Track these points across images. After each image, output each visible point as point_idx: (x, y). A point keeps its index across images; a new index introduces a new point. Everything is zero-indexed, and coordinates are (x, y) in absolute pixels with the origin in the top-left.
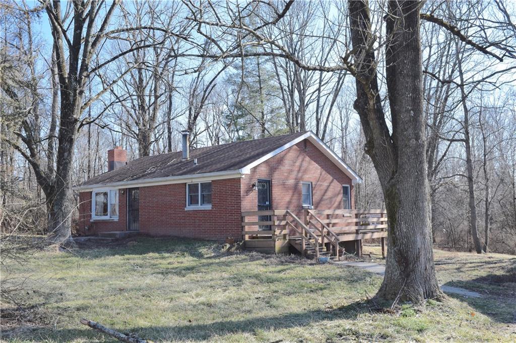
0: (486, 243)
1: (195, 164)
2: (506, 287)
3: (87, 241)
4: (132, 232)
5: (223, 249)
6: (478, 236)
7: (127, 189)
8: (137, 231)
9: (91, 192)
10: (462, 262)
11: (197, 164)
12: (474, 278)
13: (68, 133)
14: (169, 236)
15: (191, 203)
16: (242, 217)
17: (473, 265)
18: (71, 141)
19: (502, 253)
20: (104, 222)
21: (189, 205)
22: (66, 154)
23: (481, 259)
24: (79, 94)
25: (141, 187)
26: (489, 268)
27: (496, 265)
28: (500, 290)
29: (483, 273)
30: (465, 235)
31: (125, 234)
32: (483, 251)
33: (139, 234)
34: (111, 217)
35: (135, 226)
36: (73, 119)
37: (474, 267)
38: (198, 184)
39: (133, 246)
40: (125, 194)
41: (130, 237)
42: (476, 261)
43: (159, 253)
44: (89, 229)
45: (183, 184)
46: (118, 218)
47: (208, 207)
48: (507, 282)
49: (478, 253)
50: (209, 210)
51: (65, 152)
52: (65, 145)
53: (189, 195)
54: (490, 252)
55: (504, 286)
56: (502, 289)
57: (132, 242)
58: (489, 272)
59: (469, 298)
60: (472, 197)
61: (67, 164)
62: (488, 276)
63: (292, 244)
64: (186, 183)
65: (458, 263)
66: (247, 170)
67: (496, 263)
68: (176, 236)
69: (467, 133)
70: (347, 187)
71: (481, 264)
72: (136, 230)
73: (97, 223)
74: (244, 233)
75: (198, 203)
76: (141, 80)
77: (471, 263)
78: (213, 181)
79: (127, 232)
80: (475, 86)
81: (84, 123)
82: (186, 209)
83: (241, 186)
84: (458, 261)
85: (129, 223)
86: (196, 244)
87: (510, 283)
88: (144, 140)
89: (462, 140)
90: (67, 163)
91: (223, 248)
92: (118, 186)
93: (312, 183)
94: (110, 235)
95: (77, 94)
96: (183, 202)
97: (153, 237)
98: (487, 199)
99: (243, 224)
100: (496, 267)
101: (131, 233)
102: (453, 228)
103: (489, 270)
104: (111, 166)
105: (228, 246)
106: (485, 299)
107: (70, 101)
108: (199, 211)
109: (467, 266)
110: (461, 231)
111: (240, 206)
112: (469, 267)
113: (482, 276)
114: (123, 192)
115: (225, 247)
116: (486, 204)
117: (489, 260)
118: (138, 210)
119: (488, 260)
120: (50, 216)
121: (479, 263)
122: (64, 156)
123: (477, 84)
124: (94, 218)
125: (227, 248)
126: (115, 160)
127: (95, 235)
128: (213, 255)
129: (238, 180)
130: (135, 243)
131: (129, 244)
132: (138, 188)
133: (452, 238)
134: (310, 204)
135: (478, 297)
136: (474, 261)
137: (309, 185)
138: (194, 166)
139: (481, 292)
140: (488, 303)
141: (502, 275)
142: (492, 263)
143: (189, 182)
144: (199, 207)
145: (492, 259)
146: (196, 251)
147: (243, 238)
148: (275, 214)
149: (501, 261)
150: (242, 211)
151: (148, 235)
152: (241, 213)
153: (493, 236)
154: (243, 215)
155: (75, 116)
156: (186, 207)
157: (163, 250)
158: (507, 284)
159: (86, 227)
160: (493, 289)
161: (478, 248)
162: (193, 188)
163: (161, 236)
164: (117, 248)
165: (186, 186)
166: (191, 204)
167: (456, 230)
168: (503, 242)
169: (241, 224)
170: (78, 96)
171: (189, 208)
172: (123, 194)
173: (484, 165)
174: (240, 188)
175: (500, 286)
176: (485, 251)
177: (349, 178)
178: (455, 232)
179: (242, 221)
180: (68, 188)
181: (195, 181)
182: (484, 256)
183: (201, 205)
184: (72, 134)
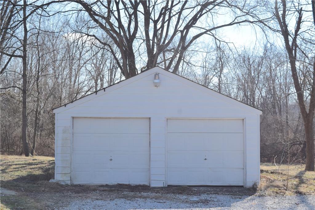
0: (34, 147)
2: (39, 185)
6: (27, 141)
10: (9, 164)
12: (15, 178)
17: (18, 166)
19: (47, 156)
23: (26, 161)
26: (31, 169)
27: (38, 166)
28: (34, 187)
29: (24, 173)
30: (18, 140)
32: (30, 154)
37: (18, 168)
42: (21, 163)
48: (41, 180)
49: (26, 156)
54: (36, 155)
55: (38, 184)
56: (36, 187)
58: (30, 172)
59: (5, 196)
60: (25, 107)
62: (28, 175)
65: (5, 165)
67: (37, 164)
69: (25, 51)
71: (25, 165)
77: (16, 165)
80: (35, 11)
84: (5, 163)
87: (43, 181)
89: (20, 56)
98: (37, 109)
100: (36, 168)
102: (8, 134)
103: (30, 170)
106: (19, 196)
109: (12, 167)
110: (15, 137)
112: (14, 169)
113: (23, 176)
116: (36, 114)
117: (33, 162)
119: (31, 161)
121: (23, 164)
123: (37, 9)
133: (7, 143)
135: (13, 194)
136: (20, 163)
139: (17, 190)
140: (20, 199)
141: (40, 174)
142: (34, 165)
145: (35, 161)
149: (41, 163)
153: (42, 142)
158: (40, 182)
160: (28, 187)
161: (26, 152)
167: (10, 136)
168: (49, 147)
173: (37, 80)
175: (35, 184)
176: (32, 155)
178: (9, 137)
182: (29, 159)
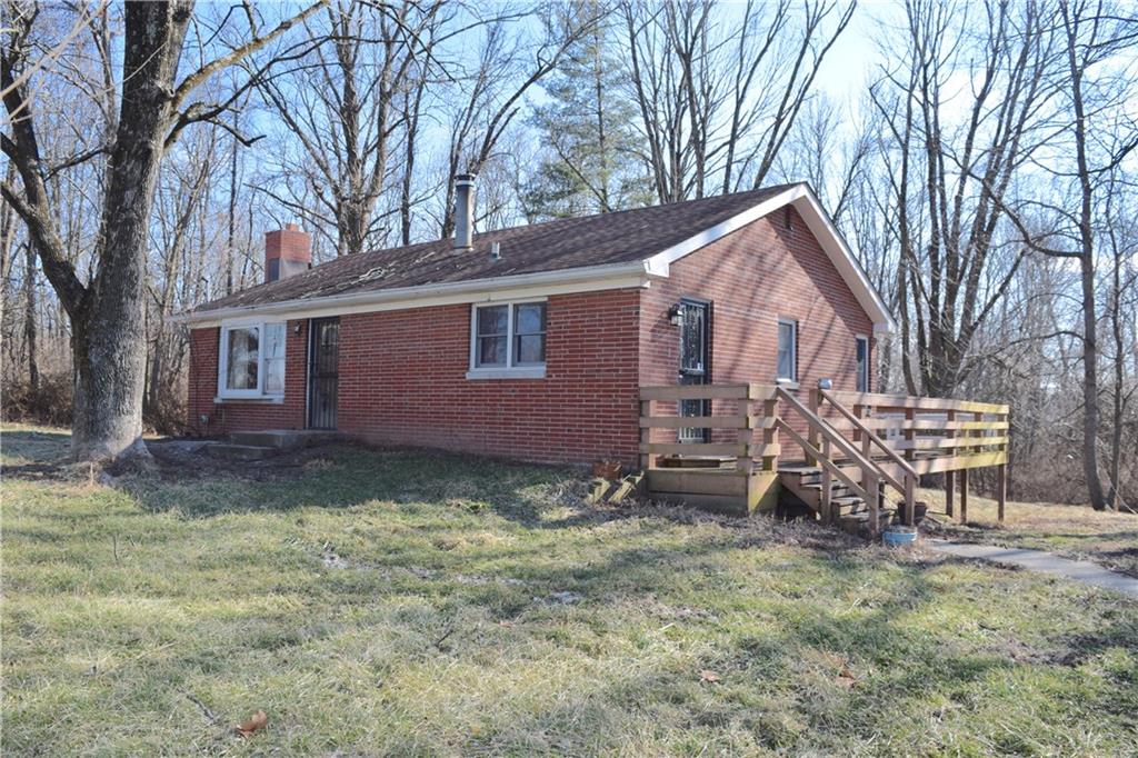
1: (495, 255)
3: (197, 452)
4: (317, 432)
5: (591, 496)
7: (308, 319)
8: (333, 432)
9: (219, 328)
11: (499, 258)
13: (139, 133)
14: (421, 448)
15: (484, 359)
16: (641, 402)
18: (146, 157)
20: (248, 406)
21: (476, 367)
22: (129, 195)
24: (175, 19)
25: (346, 316)
31: (300, 438)
32: (1107, 506)
33: (338, 440)
34: (264, 394)
35: (324, 419)
36: (155, 93)
38: (507, 306)
39: (321, 474)
40: (303, 334)
41: (310, 446)
43: (399, 502)
44: (211, 422)
45: (461, 306)
46: (283, 397)
47: (537, 371)
50: (536, 380)
51: (125, 189)
52: (129, 168)
53: (477, 338)
54: (1120, 510)
57: (317, 461)
60: (1090, 384)
61: (132, 224)
63: (788, 487)
64: (470, 305)
66: (658, 264)
68: (439, 450)
70: (864, 341)
72: (329, 429)
73: (229, 406)
74: (643, 448)
75: (505, 362)
76: (349, 93)
78: (551, 298)
79: (305, 432)
81: (190, 116)
82: (469, 376)
83: (641, 311)
85: (310, 410)
86: (506, 475)
88: (351, 226)
90: (130, 222)
91: (592, 490)
92: (286, 312)
93: (797, 322)
94: (259, 440)
95: (170, 18)
96: (463, 356)
97: (375, 448)
98: (1119, 389)
99: (643, 422)
101: (315, 435)
104: (272, 270)
105: (605, 485)
107: (147, 38)
108: (506, 380)
111: (636, 370)
114: (297, 329)
115: (597, 490)
116: (1117, 402)
118: (335, 376)
120: (79, 377)
122: (122, 199)
124: (225, 393)
125: (603, 491)
126: (282, 257)
127: (223, 437)
128: (566, 513)
129: (634, 295)
130: (326, 465)
131: (307, 466)
132: (335, 319)
134: (791, 378)
137: (791, 326)
138: (492, 261)
143: (479, 300)
144: (507, 370)
146: (512, 498)
147: (639, 464)
148: (751, 397)
150: (641, 384)
151: (359, 443)
152: (637, 389)
154: (643, 395)
155: (160, 84)
156: (468, 369)
157: (410, 492)
159: (203, 417)
161: (1099, 499)
162: (490, 316)
163: (398, 448)
164: (274, 477)
165: (470, 311)
166: (483, 361)
169: (637, 422)
170: (170, 25)
171: (476, 372)
172: (299, 333)
174: (638, 318)
176: (1112, 507)
177: (869, 319)
179: (641, 415)
180: (134, 297)
181: (497, 298)
182: (1113, 519)
183: (513, 365)
184: (151, 137)
